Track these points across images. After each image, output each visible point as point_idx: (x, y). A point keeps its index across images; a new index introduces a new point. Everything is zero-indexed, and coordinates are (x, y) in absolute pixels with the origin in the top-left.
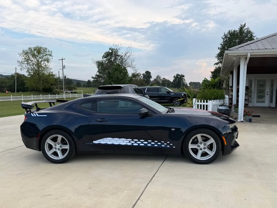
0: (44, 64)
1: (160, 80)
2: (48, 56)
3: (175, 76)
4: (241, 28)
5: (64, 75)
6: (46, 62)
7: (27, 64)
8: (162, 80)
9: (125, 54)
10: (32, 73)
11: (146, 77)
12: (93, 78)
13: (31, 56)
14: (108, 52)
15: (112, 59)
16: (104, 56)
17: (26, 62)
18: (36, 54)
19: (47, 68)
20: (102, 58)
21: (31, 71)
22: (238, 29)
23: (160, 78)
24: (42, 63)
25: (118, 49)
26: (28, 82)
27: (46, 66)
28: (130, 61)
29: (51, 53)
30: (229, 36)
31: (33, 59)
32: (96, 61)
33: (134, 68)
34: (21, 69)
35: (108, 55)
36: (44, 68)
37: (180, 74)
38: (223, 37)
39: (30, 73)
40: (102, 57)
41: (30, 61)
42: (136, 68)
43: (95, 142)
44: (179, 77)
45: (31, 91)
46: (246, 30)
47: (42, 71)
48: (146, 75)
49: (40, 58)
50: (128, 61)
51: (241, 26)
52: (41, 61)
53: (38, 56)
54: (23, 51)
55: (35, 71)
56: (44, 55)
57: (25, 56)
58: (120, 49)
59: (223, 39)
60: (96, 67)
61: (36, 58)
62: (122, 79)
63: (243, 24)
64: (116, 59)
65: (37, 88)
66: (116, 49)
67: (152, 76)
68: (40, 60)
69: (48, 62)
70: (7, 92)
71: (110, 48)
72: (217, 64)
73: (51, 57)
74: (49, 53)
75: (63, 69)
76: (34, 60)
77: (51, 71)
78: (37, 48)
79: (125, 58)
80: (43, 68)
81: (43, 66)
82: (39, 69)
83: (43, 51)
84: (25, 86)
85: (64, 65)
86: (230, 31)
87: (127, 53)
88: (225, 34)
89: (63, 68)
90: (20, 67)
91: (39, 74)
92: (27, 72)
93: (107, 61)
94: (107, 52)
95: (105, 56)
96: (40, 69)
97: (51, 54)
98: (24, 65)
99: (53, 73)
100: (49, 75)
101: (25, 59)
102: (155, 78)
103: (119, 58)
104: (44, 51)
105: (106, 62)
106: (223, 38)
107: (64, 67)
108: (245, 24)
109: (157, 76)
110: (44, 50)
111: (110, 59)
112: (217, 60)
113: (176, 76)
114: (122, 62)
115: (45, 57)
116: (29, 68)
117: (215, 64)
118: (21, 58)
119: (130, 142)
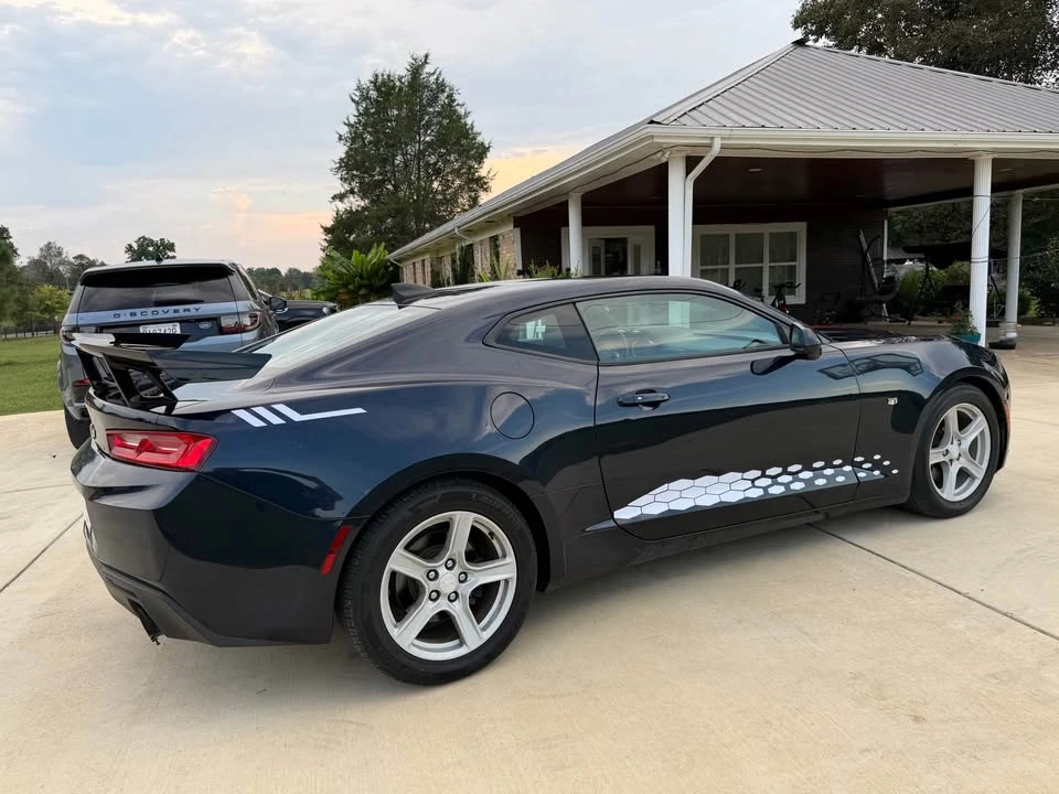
1: (62, 263)
3: (130, 246)
4: (416, 71)
8: (70, 263)
22: (403, 72)
23: (60, 254)
30: (373, 94)
37: (156, 239)
38: (354, 97)
43: (624, 514)
44: (151, 249)
46: (432, 79)
51: (415, 60)
59: (357, 103)
63: (421, 54)
67: (16, 246)
72: (341, 197)
86: (377, 76)
88: (362, 83)
102: (36, 254)
106: (357, 99)
108: (426, 56)
109: (42, 244)
112: (340, 181)
113: (135, 246)
117: (334, 198)
119: (754, 486)
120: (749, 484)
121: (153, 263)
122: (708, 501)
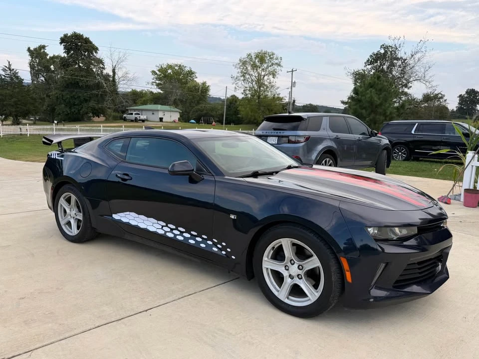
0: (268, 81)
2: (276, 67)
5: (293, 99)
6: (271, 77)
7: (244, 80)
9: (412, 56)
10: (250, 96)
11: (466, 101)
12: (343, 102)
13: (249, 68)
14: (377, 54)
15: (385, 67)
16: (368, 61)
17: (242, 78)
18: (258, 64)
19: (272, 86)
20: (364, 65)
21: (248, 92)
24: (266, 78)
25: (398, 46)
26: (243, 109)
27: (270, 83)
28: (423, 70)
29: (280, 60)
31: (252, 73)
32: (353, 71)
33: (430, 82)
34: (235, 88)
35: (376, 58)
36: (267, 87)
39: (247, 95)
40: (365, 63)
41: (247, 76)
42: (434, 84)
45: (247, 123)
47: (265, 91)
48: (467, 97)
49: (263, 69)
50: (417, 68)
52: (264, 76)
53: (260, 68)
54: (240, 60)
55: (253, 92)
56: (270, 64)
57: (242, 68)
58: (402, 45)
60: (352, 82)
61: (257, 70)
62: (381, 104)
64: (392, 65)
65: (255, 119)
66: (393, 46)
68: (263, 73)
69: (274, 77)
70: (214, 123)
71: (383, 45)
73: (279, 67)
74: (277, 61)
75: (291, 88)
76: (254, 75)
77: (278, 91)
78: (260, 53)
79: (411, 62)
80: (265, 87)
81: (266, 83)
82: (260, 89)
83: (268, 58)
84: (239, 116)
85: (293, 81)
87: (417, 53)
89: (292, 86)
90: (234, 85)
91: (259, 97)
92: (243, 94)
93: (373, 71)
94: (376, 52)
95: (371, 61)
96: (262, 89)
97: (280, 62)
98: (240, 83)
99: (281, 96)
100: (274, 98)
101: (242, 72)
103: (400, 62)
104: (270, 58)
105: (372, 73)
107: (293, 84)
110: (270, 56)
111: (380, 66)
114: (403, 72)
115: (271, 68)
116: (246, 88)
118: (236, 72)
119: (162, 228)
120: (161, 227)
121: (287, 114)
122: (142, 226)
